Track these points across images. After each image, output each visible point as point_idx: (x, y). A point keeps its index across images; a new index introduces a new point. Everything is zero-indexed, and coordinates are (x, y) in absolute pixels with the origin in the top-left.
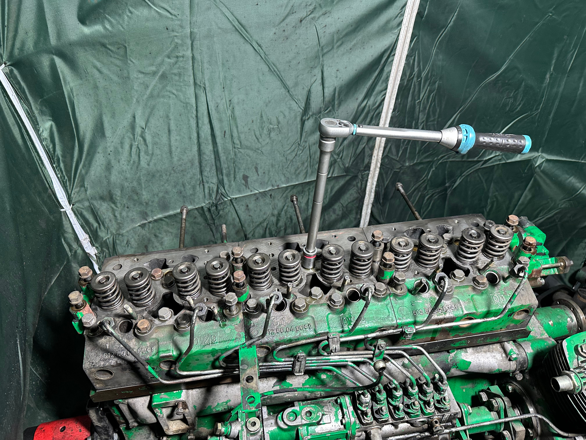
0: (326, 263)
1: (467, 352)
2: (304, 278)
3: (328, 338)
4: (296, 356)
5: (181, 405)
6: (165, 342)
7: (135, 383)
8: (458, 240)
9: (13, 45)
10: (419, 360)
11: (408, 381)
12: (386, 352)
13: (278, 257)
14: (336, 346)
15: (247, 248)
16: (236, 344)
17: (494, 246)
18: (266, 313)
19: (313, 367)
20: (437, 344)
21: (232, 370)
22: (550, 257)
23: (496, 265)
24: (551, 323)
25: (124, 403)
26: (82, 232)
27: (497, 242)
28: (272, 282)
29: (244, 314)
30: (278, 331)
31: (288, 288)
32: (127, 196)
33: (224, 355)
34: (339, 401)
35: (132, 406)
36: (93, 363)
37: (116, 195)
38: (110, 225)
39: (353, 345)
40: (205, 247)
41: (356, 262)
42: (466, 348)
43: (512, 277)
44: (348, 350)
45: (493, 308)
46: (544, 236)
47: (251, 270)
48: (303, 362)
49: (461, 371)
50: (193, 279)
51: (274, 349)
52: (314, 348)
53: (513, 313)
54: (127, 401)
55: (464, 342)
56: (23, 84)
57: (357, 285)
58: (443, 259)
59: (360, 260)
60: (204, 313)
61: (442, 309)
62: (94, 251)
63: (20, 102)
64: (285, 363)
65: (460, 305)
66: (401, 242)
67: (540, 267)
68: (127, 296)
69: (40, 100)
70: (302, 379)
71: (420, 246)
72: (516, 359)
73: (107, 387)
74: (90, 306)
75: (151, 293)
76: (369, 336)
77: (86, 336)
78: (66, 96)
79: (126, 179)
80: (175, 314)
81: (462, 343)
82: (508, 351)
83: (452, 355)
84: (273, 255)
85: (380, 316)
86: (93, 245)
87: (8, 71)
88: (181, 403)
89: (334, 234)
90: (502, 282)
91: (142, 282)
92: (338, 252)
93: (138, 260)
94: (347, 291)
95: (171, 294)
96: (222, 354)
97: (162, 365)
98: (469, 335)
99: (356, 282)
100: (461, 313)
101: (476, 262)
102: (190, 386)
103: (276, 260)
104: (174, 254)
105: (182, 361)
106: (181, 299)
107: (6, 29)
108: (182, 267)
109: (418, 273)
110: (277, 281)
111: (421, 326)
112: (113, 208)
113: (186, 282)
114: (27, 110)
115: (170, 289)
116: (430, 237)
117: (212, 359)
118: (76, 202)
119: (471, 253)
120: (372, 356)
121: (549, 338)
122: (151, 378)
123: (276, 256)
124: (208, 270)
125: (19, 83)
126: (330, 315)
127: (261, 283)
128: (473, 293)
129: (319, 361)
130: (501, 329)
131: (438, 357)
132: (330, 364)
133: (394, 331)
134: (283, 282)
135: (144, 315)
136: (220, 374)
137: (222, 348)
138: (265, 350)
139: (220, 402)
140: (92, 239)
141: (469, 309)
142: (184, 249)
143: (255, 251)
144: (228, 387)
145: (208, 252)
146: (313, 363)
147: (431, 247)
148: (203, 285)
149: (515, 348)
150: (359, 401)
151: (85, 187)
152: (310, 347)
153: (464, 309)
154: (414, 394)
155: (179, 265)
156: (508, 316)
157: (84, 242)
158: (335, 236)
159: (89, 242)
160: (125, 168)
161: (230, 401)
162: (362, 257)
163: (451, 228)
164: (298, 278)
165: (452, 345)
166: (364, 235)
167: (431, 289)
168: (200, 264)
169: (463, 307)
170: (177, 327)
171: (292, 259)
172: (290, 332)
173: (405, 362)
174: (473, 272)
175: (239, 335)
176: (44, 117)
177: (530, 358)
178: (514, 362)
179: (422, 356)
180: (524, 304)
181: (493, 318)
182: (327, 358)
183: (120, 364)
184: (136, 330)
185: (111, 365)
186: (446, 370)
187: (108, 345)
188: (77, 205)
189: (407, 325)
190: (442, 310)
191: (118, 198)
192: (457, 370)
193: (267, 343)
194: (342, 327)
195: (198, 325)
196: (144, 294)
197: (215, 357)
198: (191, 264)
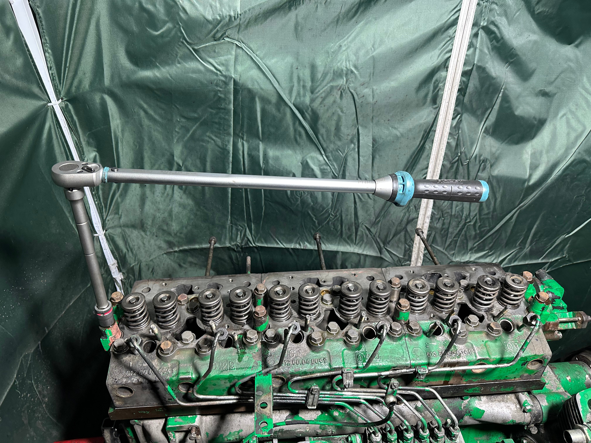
0: (344, 299)
1: (481, 400)
2: (322, 312)
3: (342, 373)
4: (310, 389)
5: (194, 430)
6: (186, 365)
7: (153, 403)
8: (474, 287)
9: (71, 84)
10: (432, 405)
11: (420, 424)
12: (399, 392)
13: (299, 290)
14: (350, 382)
15: (269, 280)
16: (253, 372)
17: (510, 294)
18: (284, 343)
19: (326, 402)
20: (450, 388)
21: (247, 397)
22: (568, 311)
23: (511, 314)
24: (568, 378)
25: (139, 424)
26: (111, 257)
27: (512, 290)
28: (291, 314)
29: (263, 343)
30: (294, 363)
31: (306, 320)
32: (157, 226)
33: (241, 382)
34: (350, 439)
35: (147, 428)
36: (116, 379)
37: (147, 224)
38: (138, 252)
39: (366, 383)
40: (229, 277)
41: (374, 300)
42: (480, 395)
43: (525, 326)
44: (362, 387)
45: (507, 356)
46: (563, 290)
47: (272, 300)
48: (316, 396)
49: (475, 419)
50: (216, 306)
51: (288, 380)
52: (328, 383)
53: (527, 362)
54: (142, 422)
55: (477, 389)
56: (75, 118)
57: (373, 323)
58: (458, 304)
59: (377, 299)
60: (225, 337)
61: (455, 352)
62: (121, 276)
63: (71, 133)
64: (298, 395)
65: (474, 350)
66: (418, 284)
67: (557, 320)
68: (154, 318)
69: (89, 133)
70: (314, 415)
71: (436, 290)
72: (530, 411)
73: (126, 406)
74: (118, 325)
75: (176, 316)
76: (383, 373)
77: (111, 353)
78: (112, 131)
79: (159, 210)
80: (197, 338)
81: (476, 390)
82: (523, 402)
83: (466, 401)
84: (294, 288)
85: (394, 355)
86: (120, 270)
87: (64, 106)
88: (194, 428)
89: (353, 273)
90: (516, 330)
91: (169, 305)
92: (356, 289)
93: (166, 284)
94: (364, 328)
95: (195, 319)
96: (238, 380)
97: (180, 387)
98: (483, 381)
99: (372, 321)
100: (474, 358)
101: (491, 309)
102: (205, 411)
103: (297, 293)
104: (200, 281)
105: (201, 383)
106: (204, 324)
107: (67, 69)
108: (207, 293)
109: (434, 316)
110: (296, 314)
111: (433, 368)
112: (142, 236)
113: (210, 308)
114: (76, 141)
115: (194, 314)
116: (446, 281)
117: (228, 385)
118: (109, 228)
119: (486, 300)
120: (384, 394)
121: (565, 392)
122: (169, 399)
123: (297, 290)
124: (231, 297)
125: (72, 117)
126: (346, 351)
127: (280, 314)
128: (487, 340)
129: (333, 396)
130: (515, 378)
131: (451, 402)
132: (343, 399)
133: (408, 371)
134: (301, 315)
135: (168, 337)
136: (235, 401)
137: (238, 375)
138: (280, 381)
139: (233, 431)
140: (120, 265)
141: (482, 355)
142: (210, 277)
143: (276, 283)
144: (241, 416)
145: (232, 281)
146: (326, 397)
147: (447, 291)
148: (225, 312)
149: (529, 399)
150: (370, 440)
151: (119, 215)
152: (324, 382)
153: (477, 354)
154: (425, 437)
155: (205, 291)
156: (522, 366)
157: (112, 267)
158: (355, 275)
159: (117, 268)
160: (158, 199)
161: (242, 430)
162: (379, 296)
163: (468, 275)
164: (317, 312)
165: (466, 391)
166: (382, 275)
167: (446, 332)
168: (224, 292)
169: (477, 352)
170: (197, 351)
171: (311, 293)
172: (306, 365)
173: (418, 405)
174: (487, 318)
175: (256, 364)
176: (90, 148)
177: (545, 411)
178: (528, 414)
179: (435, 400)
180: (538, 354)
181: (506, 365)
182: (340, 393)
183: (141, 383)
184: (159, 351)
185: (133, 383)
186: (460, 417)
187: (131, 364)
188: (109, 231)
189: (420, 365)
190: (455, 354)
191: (149, 227)
192: (470, 418)
193: (282, 373)
194: (357, 364)
195: (219, 350)
196: (170, 317)
197: (232, 384)
198: (216, 291)
